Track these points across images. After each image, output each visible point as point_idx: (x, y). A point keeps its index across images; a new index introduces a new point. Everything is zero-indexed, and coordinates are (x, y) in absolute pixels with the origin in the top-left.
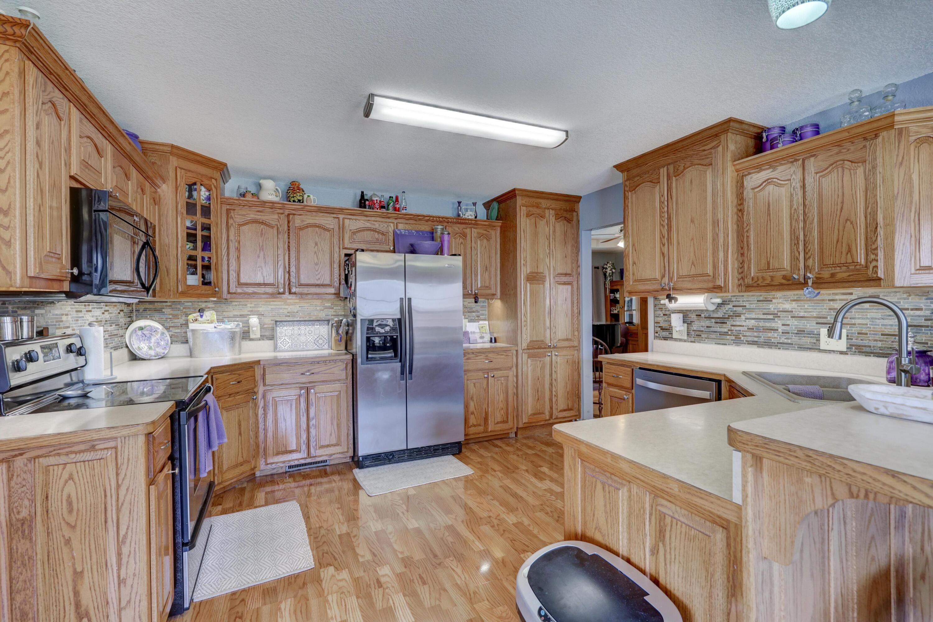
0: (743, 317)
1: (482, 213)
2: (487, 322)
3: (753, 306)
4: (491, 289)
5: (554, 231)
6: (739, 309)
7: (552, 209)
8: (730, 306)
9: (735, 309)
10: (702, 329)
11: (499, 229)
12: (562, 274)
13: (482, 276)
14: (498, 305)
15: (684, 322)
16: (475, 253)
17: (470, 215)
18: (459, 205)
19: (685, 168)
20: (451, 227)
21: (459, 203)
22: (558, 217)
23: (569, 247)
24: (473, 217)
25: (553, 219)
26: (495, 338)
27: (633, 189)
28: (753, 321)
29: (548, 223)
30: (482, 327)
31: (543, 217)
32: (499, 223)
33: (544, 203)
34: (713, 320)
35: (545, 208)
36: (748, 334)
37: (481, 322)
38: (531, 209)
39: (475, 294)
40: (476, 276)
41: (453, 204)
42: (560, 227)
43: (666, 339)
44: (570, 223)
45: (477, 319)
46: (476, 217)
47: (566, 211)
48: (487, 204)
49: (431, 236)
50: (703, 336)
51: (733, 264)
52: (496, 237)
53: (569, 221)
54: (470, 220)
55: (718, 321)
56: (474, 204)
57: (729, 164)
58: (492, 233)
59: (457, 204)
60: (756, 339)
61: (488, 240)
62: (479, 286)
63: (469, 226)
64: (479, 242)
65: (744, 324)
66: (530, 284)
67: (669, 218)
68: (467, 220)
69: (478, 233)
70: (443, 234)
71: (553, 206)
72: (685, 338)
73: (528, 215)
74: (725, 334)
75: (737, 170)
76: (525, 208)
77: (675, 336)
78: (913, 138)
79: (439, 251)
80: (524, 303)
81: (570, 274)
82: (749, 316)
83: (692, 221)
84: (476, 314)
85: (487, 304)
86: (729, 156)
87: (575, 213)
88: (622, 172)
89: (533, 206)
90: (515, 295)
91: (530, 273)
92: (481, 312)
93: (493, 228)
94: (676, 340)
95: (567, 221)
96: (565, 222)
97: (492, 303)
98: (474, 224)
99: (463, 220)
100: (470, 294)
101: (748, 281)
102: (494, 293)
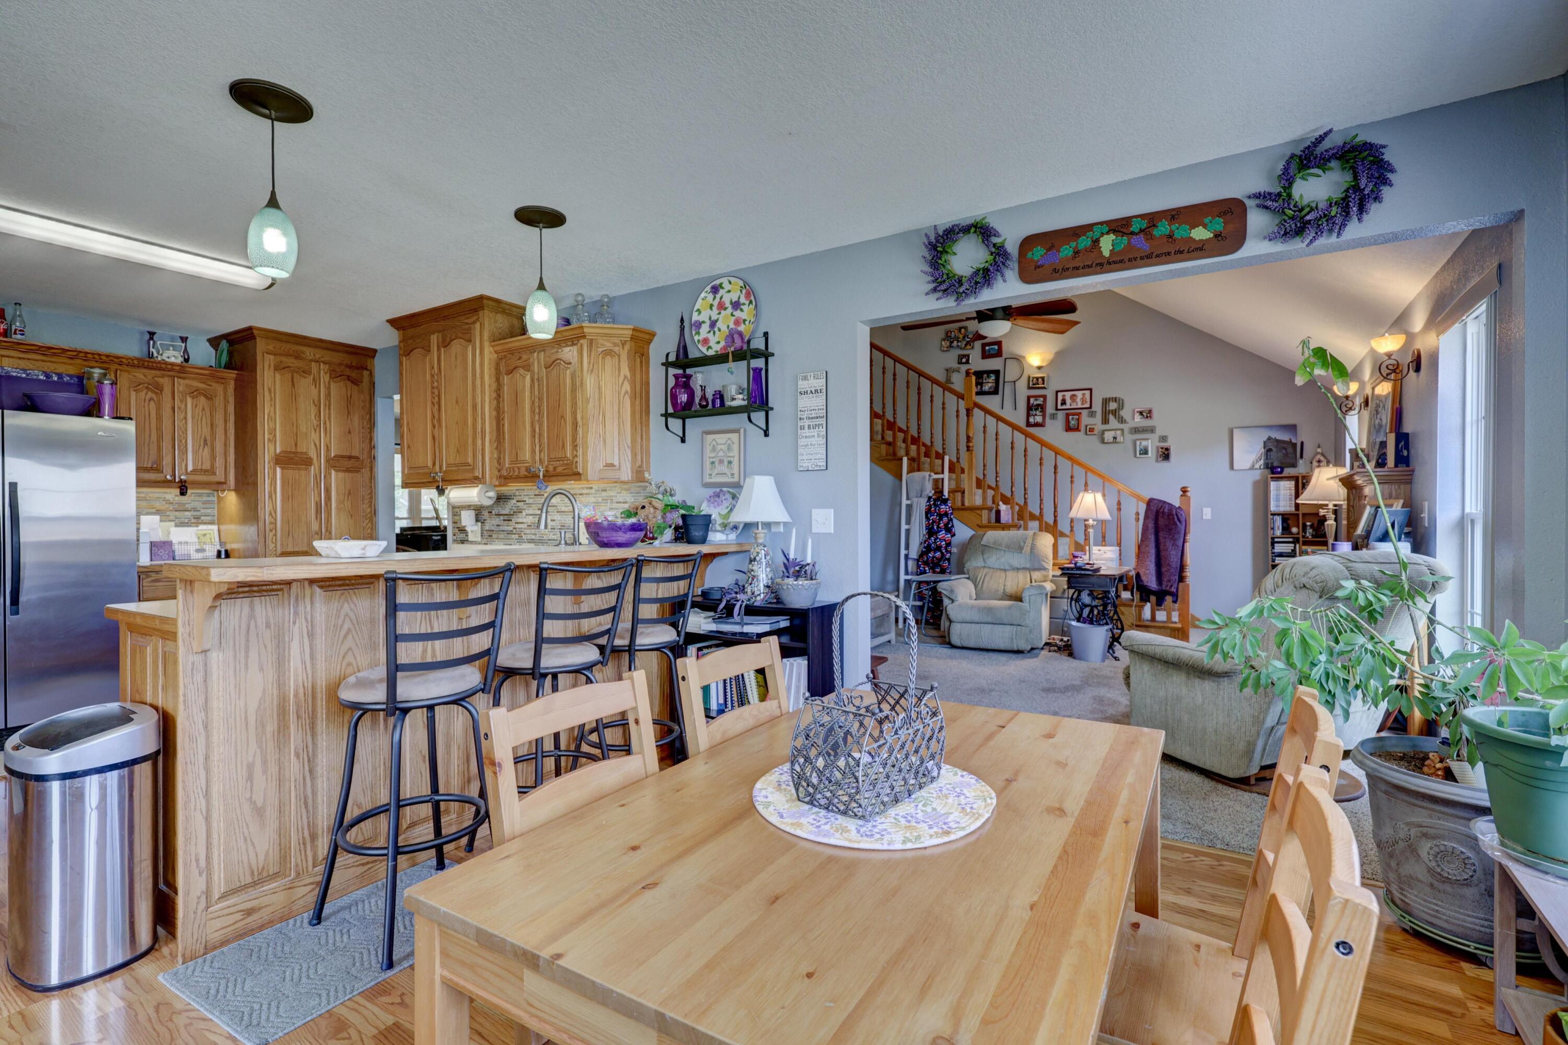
0: (524, 513)
1: (202, 354)
2: (215, 527)
3: (531, 501)
4: (214, 474)
5: (328, 395)
6: (521, 504)
7: (325, 363)
8: (514, 501)
9: (519, 504)
10: (493, 528)
11: (232, 383)
12: (343, 457)
13: (195, 452)
14: (231, 499)
15: (477, 521)
16: (182, 416)
17: (173, 357)
18: (151, 338)
19: (451, 340)
20: (129, 372)
21: (152, 334)
22: (335, 375)
23: (355, 419)
24: (180, 360)
25: (325, 378)
26: (226, 551)
27: (408, 353)
28: (531, 517)
29: (316, 382)
30: (205, 535)
31: (307, 372)
32: (232, 374)
33: (309, 352)
34: (502, 518)
35: (311, 361)
36: (528, 531)
37: (202, 527)
38: (284, 359)
39: (181, 481)
40: (184, 452)
41: (142, 333)
42: (338, 389)
43: (462, 542)
44: (357, 385)
45: (197, 521)
46: (187, 360)
47: (350, 367)
48: (214, 342)
49: (80, 384)
50: (494, 536)
51: (491, 453)
52: (225, 394)
53: (355, 382)
54: (173, 364)
55: (506, 518)
56: (184, 340)
57: (486, 344)
58: (219, 389)
59: (147, 337)
60: (533, 537)
61: (209, 398)
62: (190, 468)
63: (171, 373)
64: (189, 400)
65: (524, 520)
66: (282, 468)
67: (439, 396)
68: (166, 363)
69: (187, 386)
70: (100, 382)
71: (326, 359)
72: (479, 539)
73: (278, 368)
74: (510, 533)
75: (496, 352)
76: (272, 357)
77: (471, 538)
78: (600, 350)
79: (92, 410)
80: (270, 497)
81: (357, 458)
82: (528, 512)
83: (457, 402)
84: (187, 513)
85: (215, 499)
86: (486, 335)
87: (366, 373)
88: (397, 329)
89: (288, 355)
90: (255, 484)
91: (282, 452)
92: (202, 511)
93: (221, 380)
94: (472, 542)
95: (352, 382)
96: (349, 383)
97: (218, 496)
98: (183, 369)
99: (159, 362)
100: (170, 481)
101: (504, 473)
102: (223, 480)
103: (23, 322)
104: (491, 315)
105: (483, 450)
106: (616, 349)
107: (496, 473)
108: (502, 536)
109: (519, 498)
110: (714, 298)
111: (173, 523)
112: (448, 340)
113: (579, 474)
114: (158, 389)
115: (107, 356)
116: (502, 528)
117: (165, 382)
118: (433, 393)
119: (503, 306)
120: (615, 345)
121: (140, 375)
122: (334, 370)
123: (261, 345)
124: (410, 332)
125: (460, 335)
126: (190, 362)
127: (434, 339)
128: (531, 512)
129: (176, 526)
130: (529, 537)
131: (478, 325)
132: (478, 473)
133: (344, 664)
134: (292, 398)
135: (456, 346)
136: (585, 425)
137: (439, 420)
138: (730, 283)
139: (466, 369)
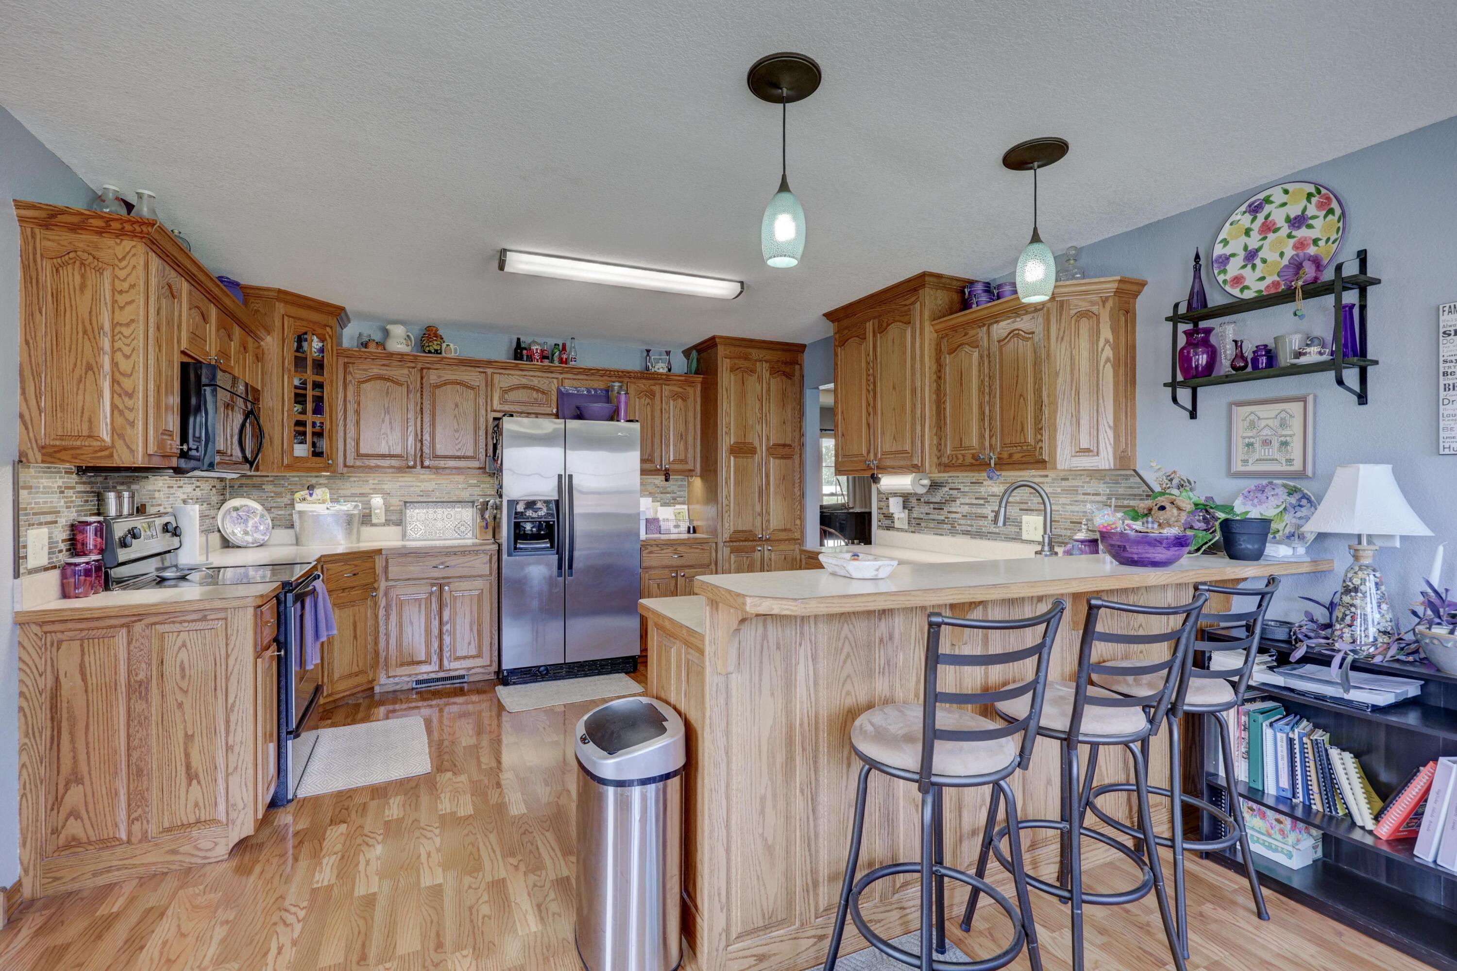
0: (958, 502)
1: (680, 364)
2: (685, 507)
3: (967, 489)
4: (687, 463)
5: (769, 390)
6: (954, 492)
7: (766, 361)
8: (947, 489)
9: (951, 492)
10: (922, 516)
11: (699, 386)
12: (779, 445)
13: (675, 446)
14: (697, 484)
15: (904, 507)
16: (667, 416)
17: (661, 368)
18: (648, 355)
19: (889, 325)
20: (633, 383)
21: (648, 351)
22: (773, 371)
23: (789, 410)
24: (665, 371)
25: (766, 374)
26: (694, 528)
27: (843, 343)
28: (967, 507)
29: (760, 379)
30: (679, 513)
31: (753, 371)
32: (699, 378)
33: (755, 353)
34: (932, 506)
35: (756, 361)
36: (962, 522)
37: (678, 507)
38: (737, 361)
39: (666, 470)
40: (668, 446)
41: (642, 352)
42: (776, 384)
43: (888, 528)
44: (790, 379)
45: (673, 502)
46: (670, 370)
47: (785, 363)
48: (687, 353)
49: (607, 395)
50: (923, 525)
51: (931, 439)
52: (695, 395)
53: (789, 376)
54: (662, 374)
55: (936, 506)
56: (668, 353)
57: (927, 324)
58: (691, 391)
59: (645, 354)
60: (969, 528)
61: (684, 400)
62: (671, 459)
63: (660, 382)
64: (672, 402)
65: (959, 510)
66: (735, 457)
67: (874, 383)
68: (658, 374)
69: (670, 391)
70: (619, 393)
71: (768, 357)
72: (906, 527)
73: (733, 369)
74: (942, 522)
75: (936, 331)
76: (728, 361)
77: (897, 525)
78: (1073, 312)
79: (613, 416)
80: (726, 482)
81: (790, 446)
82: (963, 501)
83: (894, 388)
84: (668, 495)
85: (686, 483)
86: (927, 314)
87: (797, 367)
88: (833, 321)
89: (739, 358)
90: (716, 471)
91: (735, 443)
92: (678, 493)
93: (691, 384)
94: (898, 530)
95: (787, 377)
96: (784, 377)
97: (688, 481)
98: (667, 378)
99: (653, 374)
100: (659, 470)
101: (945, 460)
102: (692, 468)
103: (575, 351)
104: (932, 293)
105: (923, 436)
106: (1095, 309)
107: (936, 460)
108: (932, 525)
109: (952, 486)
110: (1253, 221)
111: (659, 504)
112: (885, 324)
113: (1044, 462)
114: (653, 394)
115: (623, 372)
116: (931, 517)
117: (656, 388)
118: (868, 380)
119: (943, 280)
120: (1093, 303)
121: (642, 385)
122: (773, 368)
123: (721, 351)
124: (845, 322)
125: (898, 318)
126: (672, 371)
127: (869, 326)
128: (967, 501)
129: (661, 506)
130: (964, 528)
131: (918, 305)
132: (917, 461)
133: (844, 693)
134: (742, 395)
135: (893, 331)
136: (1053, 403)
137: (874, 407)
138: (1286, 192)
139: (905, 353)
